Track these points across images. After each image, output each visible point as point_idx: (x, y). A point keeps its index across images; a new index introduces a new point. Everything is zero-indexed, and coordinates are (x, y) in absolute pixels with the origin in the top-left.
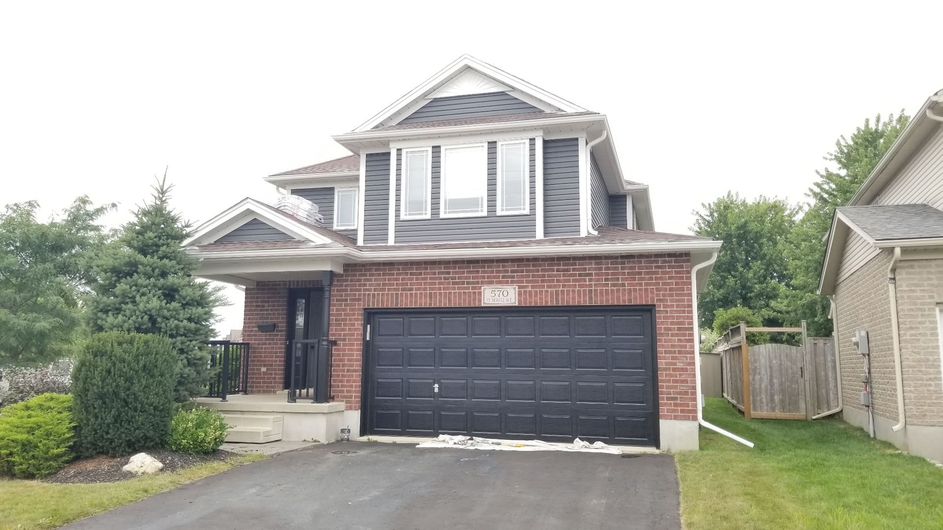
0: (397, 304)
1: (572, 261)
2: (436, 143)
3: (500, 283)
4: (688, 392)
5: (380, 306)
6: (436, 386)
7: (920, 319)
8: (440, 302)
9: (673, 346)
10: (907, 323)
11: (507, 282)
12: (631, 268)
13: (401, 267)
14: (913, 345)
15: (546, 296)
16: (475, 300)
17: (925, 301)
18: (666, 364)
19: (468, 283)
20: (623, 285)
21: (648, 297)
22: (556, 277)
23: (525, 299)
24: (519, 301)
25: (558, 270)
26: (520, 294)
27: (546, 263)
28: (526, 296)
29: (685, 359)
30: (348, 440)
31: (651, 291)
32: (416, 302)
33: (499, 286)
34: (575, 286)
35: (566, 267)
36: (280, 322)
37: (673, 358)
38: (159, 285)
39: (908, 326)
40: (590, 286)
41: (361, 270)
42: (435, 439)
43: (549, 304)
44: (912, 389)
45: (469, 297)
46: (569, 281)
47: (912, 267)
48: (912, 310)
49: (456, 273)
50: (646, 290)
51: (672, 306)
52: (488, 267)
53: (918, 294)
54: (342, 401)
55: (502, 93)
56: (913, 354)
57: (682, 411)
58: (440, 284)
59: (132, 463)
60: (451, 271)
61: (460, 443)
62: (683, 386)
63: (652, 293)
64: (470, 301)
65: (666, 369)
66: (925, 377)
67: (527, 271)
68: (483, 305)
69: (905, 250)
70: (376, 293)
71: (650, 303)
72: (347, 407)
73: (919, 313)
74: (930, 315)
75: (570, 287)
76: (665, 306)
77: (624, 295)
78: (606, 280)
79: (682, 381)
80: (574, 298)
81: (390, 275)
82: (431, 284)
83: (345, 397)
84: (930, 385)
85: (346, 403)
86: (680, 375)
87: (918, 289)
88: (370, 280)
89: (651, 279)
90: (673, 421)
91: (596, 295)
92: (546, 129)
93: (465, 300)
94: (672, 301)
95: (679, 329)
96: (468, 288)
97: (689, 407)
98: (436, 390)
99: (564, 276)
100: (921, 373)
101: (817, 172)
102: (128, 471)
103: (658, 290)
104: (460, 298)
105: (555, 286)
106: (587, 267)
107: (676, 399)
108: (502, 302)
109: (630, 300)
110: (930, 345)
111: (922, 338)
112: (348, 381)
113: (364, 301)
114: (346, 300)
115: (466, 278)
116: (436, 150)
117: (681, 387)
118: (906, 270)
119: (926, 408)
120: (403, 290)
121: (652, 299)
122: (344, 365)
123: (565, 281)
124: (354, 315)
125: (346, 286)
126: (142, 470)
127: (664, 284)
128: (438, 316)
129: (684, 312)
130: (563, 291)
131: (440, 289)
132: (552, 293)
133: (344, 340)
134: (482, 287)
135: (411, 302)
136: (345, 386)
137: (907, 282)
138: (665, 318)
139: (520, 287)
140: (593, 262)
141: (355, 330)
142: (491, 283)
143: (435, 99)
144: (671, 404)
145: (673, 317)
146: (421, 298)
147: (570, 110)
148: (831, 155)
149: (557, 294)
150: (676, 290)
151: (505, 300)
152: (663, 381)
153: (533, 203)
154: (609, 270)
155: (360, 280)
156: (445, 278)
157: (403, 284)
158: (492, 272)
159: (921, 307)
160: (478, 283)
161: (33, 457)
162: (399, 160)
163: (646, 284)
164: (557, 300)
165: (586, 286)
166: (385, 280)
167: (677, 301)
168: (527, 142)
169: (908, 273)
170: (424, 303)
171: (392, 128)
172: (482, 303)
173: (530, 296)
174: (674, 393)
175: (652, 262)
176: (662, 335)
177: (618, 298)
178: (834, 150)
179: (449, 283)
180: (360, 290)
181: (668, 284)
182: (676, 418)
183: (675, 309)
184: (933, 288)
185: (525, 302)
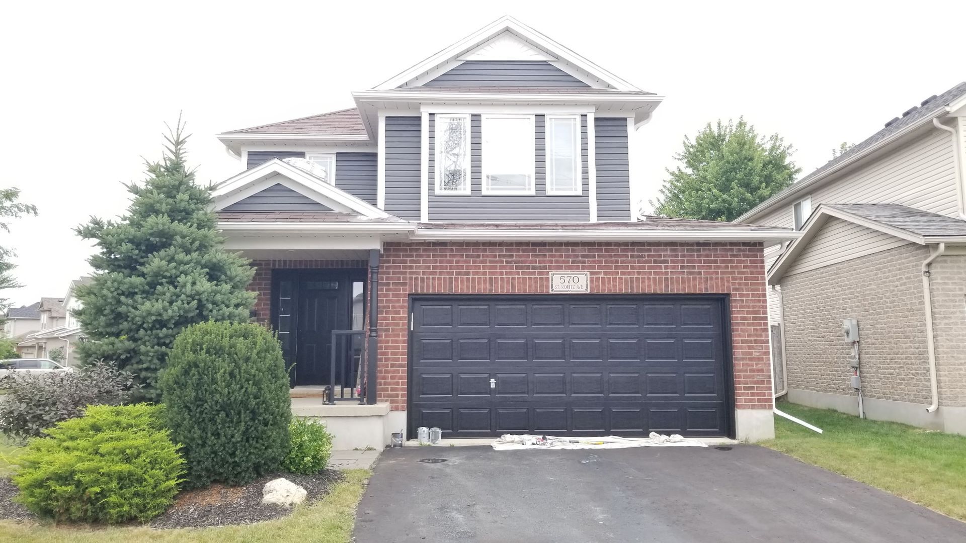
0: (451, 289)
1: (646, 247)
2: (476, 111)
3: (569, 268)
4: (764, 381)
5: (431, 292)
6: (493, 381)
7: (952, 310)
8: (502, 287)
9: (749, 336)
10: (942, 313)
11: (578, 268)
12: (707, 256)
13: (454, 248)
14: (947, 333)
15: (621, 283)
16: (541, 286)
17: (955, 293)
18: (743, 353)
19: (534, 268)
20: (700, 273)
21: (724, 285)
22: (630, 263)
23: (598, 286)
24: (592, 288)
25: (632, 256)
26: (592, 281)
27: (619, 248)
28: (598, 282)
29: (760, 348)
30: (401, 446)
31: (727, 280)
32: (473, 288)
33: (569, 272)
34: (650, 273)
35: (640, 254)
36: (263, 309)
37: (749, 347)
38: (203, 262)
39: (943, 316)
40: (666, 273)
41: (406, 250)
42: (498, 439)
43: (623, 292)
44: (947, 373)
45: (536, 282)
46: (644, 268)
47: (945, 262)
48: (945, 301)
49: (520, 256)
50: (722, 279)
51: (748, 295)
52: (556, 251)
53: (950, 286)
54: (386, 401)
55: (545, 63)
56: (948, 341)
57: (759, 400)
58: (501, 268)
59: (274, 492)
60: (514, 254)
61: (538, 443)
62: (759, 375)
63: (728, 281)
64: (536, 287)
65: (743, 359)
66: (956, 362)
67: (599, 256)
68: (551, 292)
69: (948, 246)
70: (425, 276)
71: (726, 292)
72: (392, 407)
73: (952, 304)
74: (960, 305)
75: (646, 274)
76: (741, 295)
77: (700, 283)
78: (682, 267)
79: (759, 371)
80: (649, 286)
81: (441, 256)
82: (491, 267)
83: (389, 396)
84: (961, 369)
85: (391, 403)
86: (757, 364)
87: (950, 282)
88: (418, 262)
89: (727, 267)
90: (750, 411)
91: (672, 283)
92: (598, 106)
93: (530, 286)
94: (747, 290)
95: (755, 318)
96: (534, 273)
97: (765, 396)
98: (493, 386)
99: (639, 262)
100: (953, 359)
101: (667, 170)
102: (274, 504)
103: (734, 279)
104: (525, 284)
105: (629, 273)
106: (662, 253)
107: (753, 388)
108: (570, 289)
109: (707, 289)
110: (961, 333)
111: (954, 327)
112: (392, 378)
113: (411, 285)
114: (388, 284)
115: (531, 262)
116: (476, 118)
117: (758, 377)
118: (941, 264)
119: (958, 390)
120: (458, 274)
121: (729, 288)
122: (386, 360)
123: (640, 267)
124: (399, 301)
125: (387, 268)
126: (288, 501)
127: (739, 273)
128: (492, 304)
129: (759, 301)
130: (637, 279)
131: (501, 273)
132: (626, 280)
133: (387, 330)
134: (550, 273)
135: (468, 287)
136: (389, 384)
137: (942, 276)
138: (741, 307)
139: (591, 273)
140: (669, 248)
141: (401, 318)
142: (560, 268)
143: (468, 61)
144: (748, 393)
145: (749, 307)
146: (479, 283)
147: (621, 88)
148: (679, 155)
149: (632, 281)
150: (752, 279)
151: (576, 287)
152: (740, 371)
153: (585, 184)
154: (685, 257)
155: (405, 262)
156: (507, 262)
157: (457, 267)
158: (561, 256)
159: (953, 298)
160: (545, 268)
161: (136, 494)
162: (432, 126)
163: (722, 273)
164: (632, 288)
165: (662, 273)
166: (435, 262)
167: (752, 290)
168: (579, 118)
169: (942, 267)
170: (483, 288)
171: (417, 89)
172: (551, 290)
173: (603, 283)
174: (751, 382)
175: (727, 250)
176: (738, 324)
177: (695, 286)
178: (682, 150)
179: (512, 268)
180: (405, 273)
181: (743, 273)
182: (753, 407)
183: (750, 298)
184: (962, 281)
185: (598, 290)
